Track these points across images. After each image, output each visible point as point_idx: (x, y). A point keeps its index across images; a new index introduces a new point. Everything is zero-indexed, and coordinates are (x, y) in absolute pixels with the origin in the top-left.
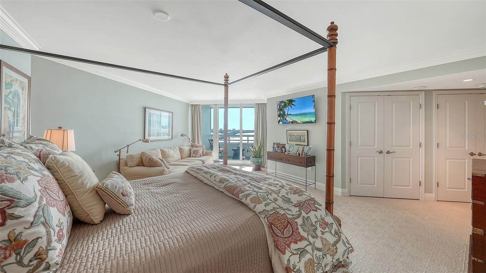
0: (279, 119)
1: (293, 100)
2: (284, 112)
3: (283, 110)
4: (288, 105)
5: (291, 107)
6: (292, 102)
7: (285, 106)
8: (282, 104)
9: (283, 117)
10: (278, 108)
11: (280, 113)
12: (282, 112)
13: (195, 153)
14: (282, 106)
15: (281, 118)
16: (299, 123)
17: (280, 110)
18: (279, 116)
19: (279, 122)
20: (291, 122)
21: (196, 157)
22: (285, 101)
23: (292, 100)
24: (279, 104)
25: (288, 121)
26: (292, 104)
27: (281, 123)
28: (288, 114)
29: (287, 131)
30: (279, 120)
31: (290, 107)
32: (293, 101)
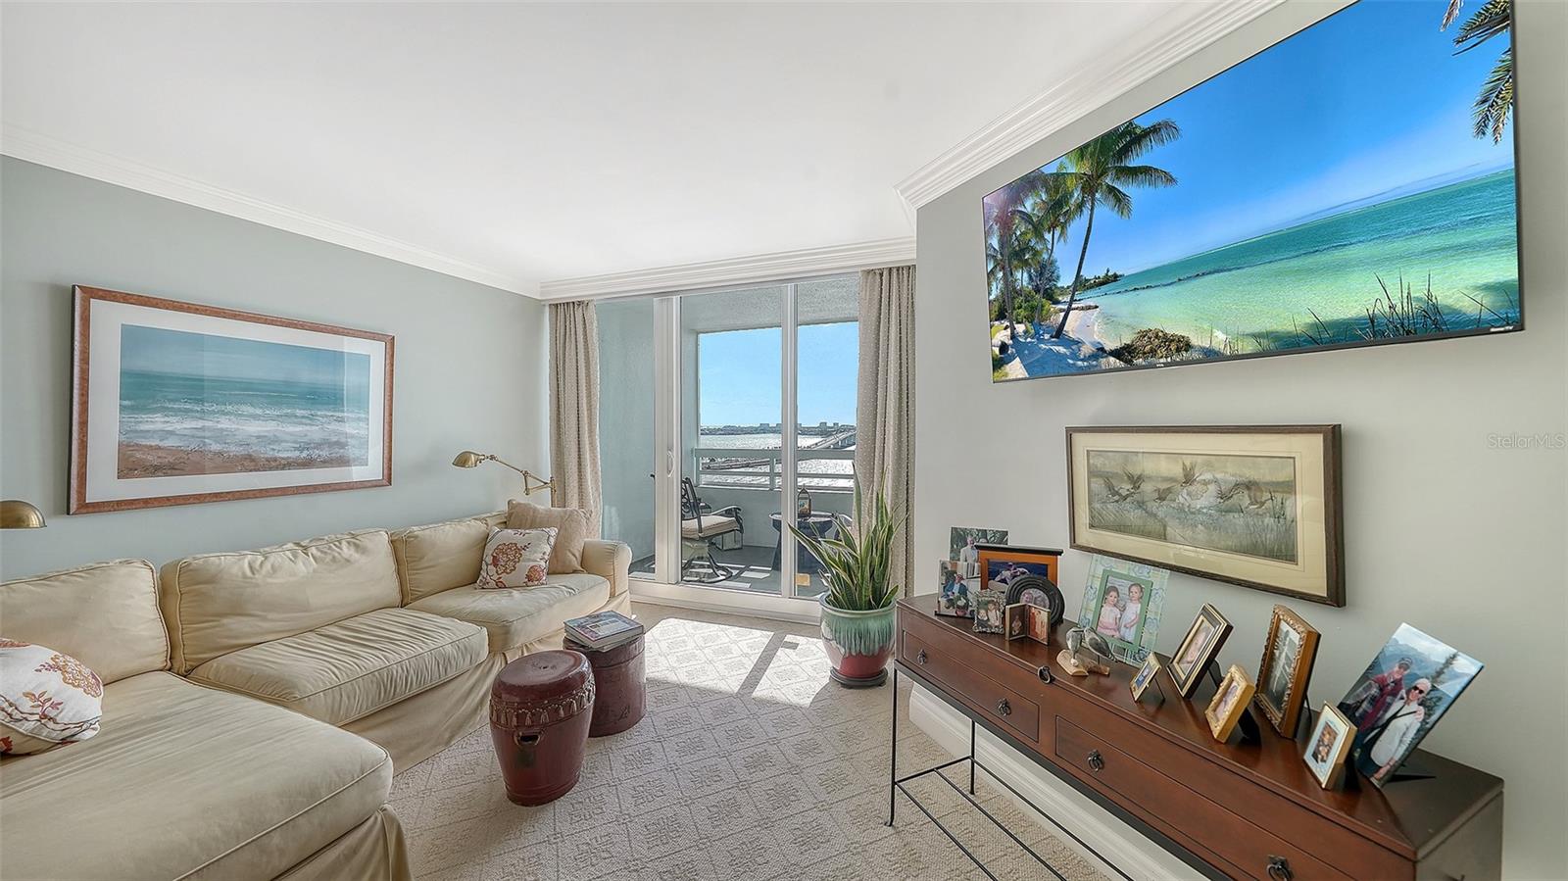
0: (1002, 335)
1: (1144, 124)
2: (1045, 272)
3: (1036, 253)
4: (1090, 186)
5: (1119, 199)
6: (1125, 151)
7: (1057, 212)
8: (1029, 205)
9: (1034, 315)
10: (988, 246)
11: (1009, 283)
12: (1022, 278)
13: (502, 559)
14: (1026, 217)
15: (1020, 328)
16: (1211, 356)
17: (1012, 254)
18: (1001, 316)
19: (998, 364)
20: (1117, 354)
21: (501, 586)
22: (1052, 169)
23: (1123, 135)
24: (1003, 209)
25: (1087, 349)
26: (1134, 172)
27: (1016, 368)
28: (1081, 284)
29: (1070, 432)
30: (1003, 347)
31: (1104, 210)
32: (1146, 133)
